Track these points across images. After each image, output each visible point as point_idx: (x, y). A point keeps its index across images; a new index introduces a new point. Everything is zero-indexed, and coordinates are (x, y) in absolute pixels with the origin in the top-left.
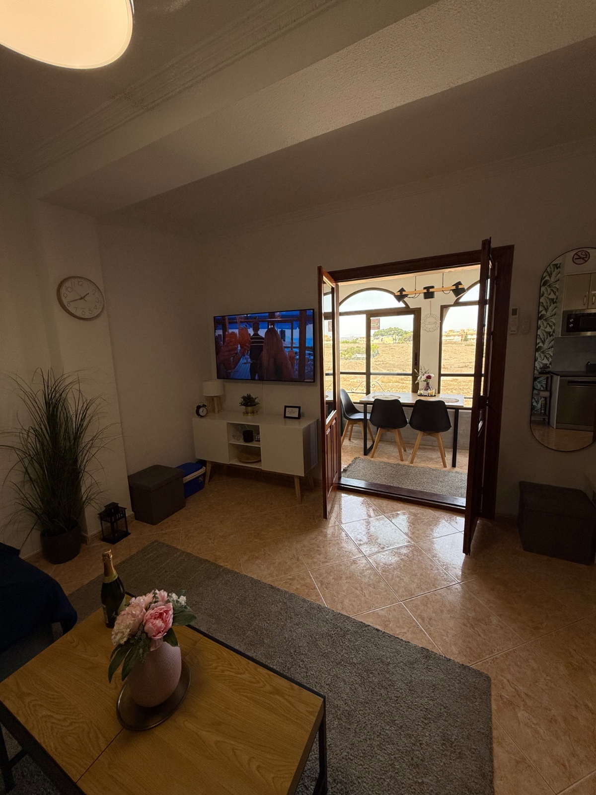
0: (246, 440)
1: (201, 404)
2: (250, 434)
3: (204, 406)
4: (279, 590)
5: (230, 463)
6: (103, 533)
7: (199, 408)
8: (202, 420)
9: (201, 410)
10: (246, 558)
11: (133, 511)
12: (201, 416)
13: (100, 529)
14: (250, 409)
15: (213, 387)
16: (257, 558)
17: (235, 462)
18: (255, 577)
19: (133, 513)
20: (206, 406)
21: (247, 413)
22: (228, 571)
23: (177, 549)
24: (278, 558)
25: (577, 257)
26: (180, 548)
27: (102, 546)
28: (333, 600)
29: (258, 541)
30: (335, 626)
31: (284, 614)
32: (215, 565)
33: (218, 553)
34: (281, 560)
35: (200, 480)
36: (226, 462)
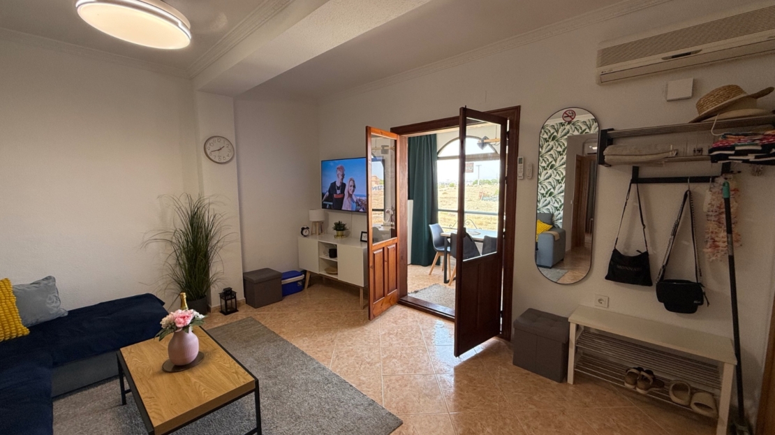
0: (331, 256)
1: (305, 227)
2: (333, 252)
3: (308, 228)
4: (306, 355)
5: (320, 273)
6: (222, 307)
7: (303, 229)
8: (305, 238)
9: (304, 231)
10: (299, 335)
11: (245, 297)
12: (305, 236)
14: (340, 233)
15: (317, 215)
16: (306, 336)
17: (323, 273)
18: (297, 346)
19: (245, 299)
21: (337, 236)
22: (283, 340)
23: (260, 323)
24: (320, 339)
25: (565, 115)
26: (262, 323)
27: (218, 315)
28: (337, 367)
29: (315, 327)
30: (326, 379)
31: (299, 367)
32: (277, 335)
33: (283, 330)
34: (321, 340)
35: (300, 283)
36: (317, 272)
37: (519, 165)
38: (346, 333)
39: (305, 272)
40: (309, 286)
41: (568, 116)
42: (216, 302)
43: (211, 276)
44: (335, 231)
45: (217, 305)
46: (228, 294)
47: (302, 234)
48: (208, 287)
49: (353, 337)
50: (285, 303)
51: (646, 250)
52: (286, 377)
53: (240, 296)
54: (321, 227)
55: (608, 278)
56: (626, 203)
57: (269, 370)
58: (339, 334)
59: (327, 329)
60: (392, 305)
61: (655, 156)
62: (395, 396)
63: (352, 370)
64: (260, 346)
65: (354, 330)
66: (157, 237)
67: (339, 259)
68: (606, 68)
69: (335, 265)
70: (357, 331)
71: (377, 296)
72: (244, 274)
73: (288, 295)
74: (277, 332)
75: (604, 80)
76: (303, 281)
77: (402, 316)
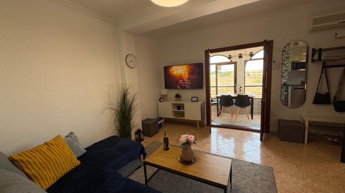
0: (178, 109)
1: (161, 97)
6: (136, 139)
9: (161, 99)
12: (161, 102)
14: (178, 99)
15: (164, 92)
17: (174, 117)
25: (294, 43)
36: (171, 117)
37: (273, 64)
40: (164, 125)
41: (296, 44)
44: (176, 98)
46: (139, 132)
55: (313, 103)
66: (107, 107)
68: (316, 26)
69: (183, 113)
72: (142, 121)
75: (314, 30)
76: (162, 123)
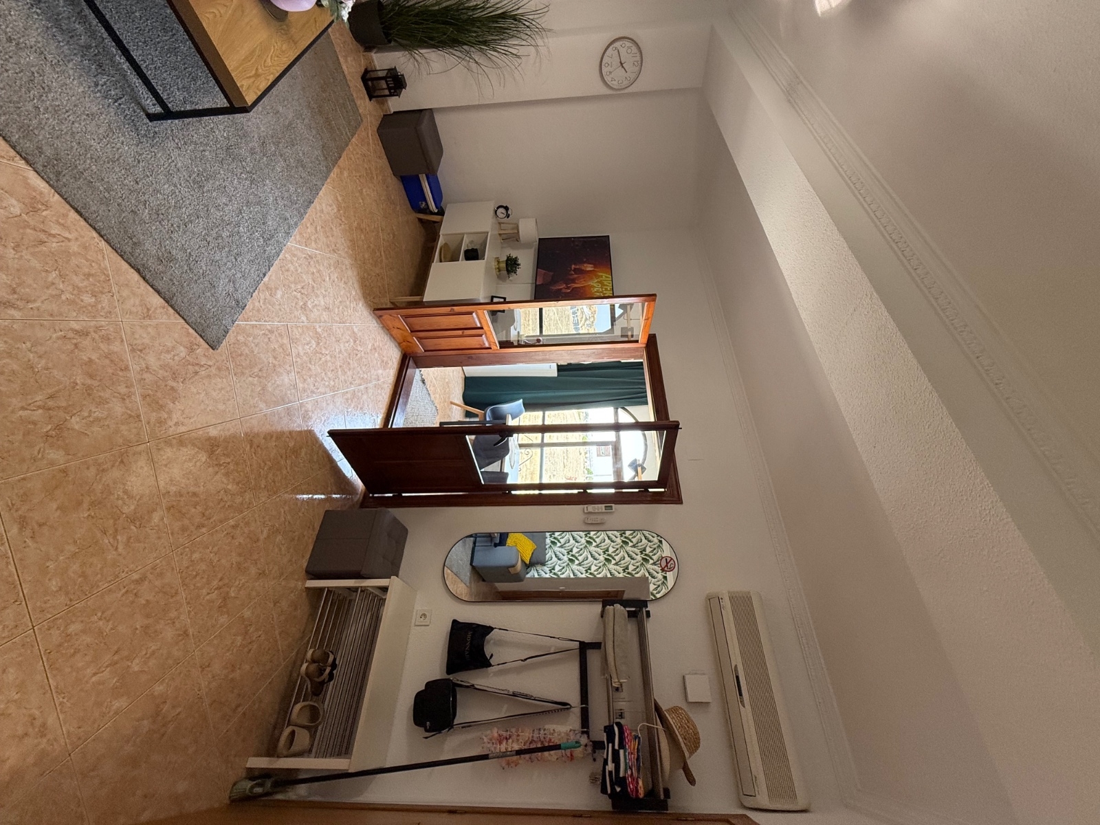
0: (467, 252)
1: (510, 212)
2: (473, 255)
4: (308, 207)
5: (441, 236)
6: (374, 71)
7: (506, 208)
8: (492, 212)
9: (504, 211)
10: (340, 198)
11: (394, 112)
12: (496, 212)
13: (378, 68)
14: (503, 265)
15: (529, 230)
16: (339, 210)
17: (441, 242)
18: (321, 193)
19: (392, 112)
20: (508, 217)
21: (499, 262)
22: (329, 171)
23: (352, 136)
24: (337, 231)
25: (669, 559)
26: (354, 140)
27: (360, 65)
28: (294, 255)
29: (355, 224)
30: (272, 236)
31: (286, 195)
32: (335, 162)
33: (346, 174)
34: (335, 233)
35: (423, 205)
36: (443, 231)
37: (603, 506)
38: (350, 273)
39: (441, 213)
40: (420, 220)
41: (667, 564)
42: (383, 60)
43: (423, 51)
44: (505, 259)
45: (376, 63)
46: (396, 82)
47: (498, 208)
48: (403, 47)
49: (345, 283)
50: (389, 180)
51: (493, 664)
52: (266, 171)
53: (395, 104)
54: (511, 238)
55: (455, 622)
56: (554, 637)
57: (277, 144)
58: (348, 262)
59: (353, 244)
60: (399, 344)
61: (613, 664)
62: (256, 341)
63: (292, 279)
64: (314, 132)
65: (356, 285)
67: (462, 263)
68: (726, 603)
69: (454, 258)
70: (355, 291)
71: (411, 320)
72: (431, 109)
73: (403, 184)
74: (341, 162)
75: (712, 603)
76: (427, 211)
77: (385, 359)
